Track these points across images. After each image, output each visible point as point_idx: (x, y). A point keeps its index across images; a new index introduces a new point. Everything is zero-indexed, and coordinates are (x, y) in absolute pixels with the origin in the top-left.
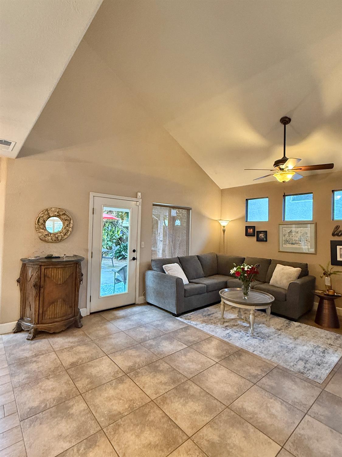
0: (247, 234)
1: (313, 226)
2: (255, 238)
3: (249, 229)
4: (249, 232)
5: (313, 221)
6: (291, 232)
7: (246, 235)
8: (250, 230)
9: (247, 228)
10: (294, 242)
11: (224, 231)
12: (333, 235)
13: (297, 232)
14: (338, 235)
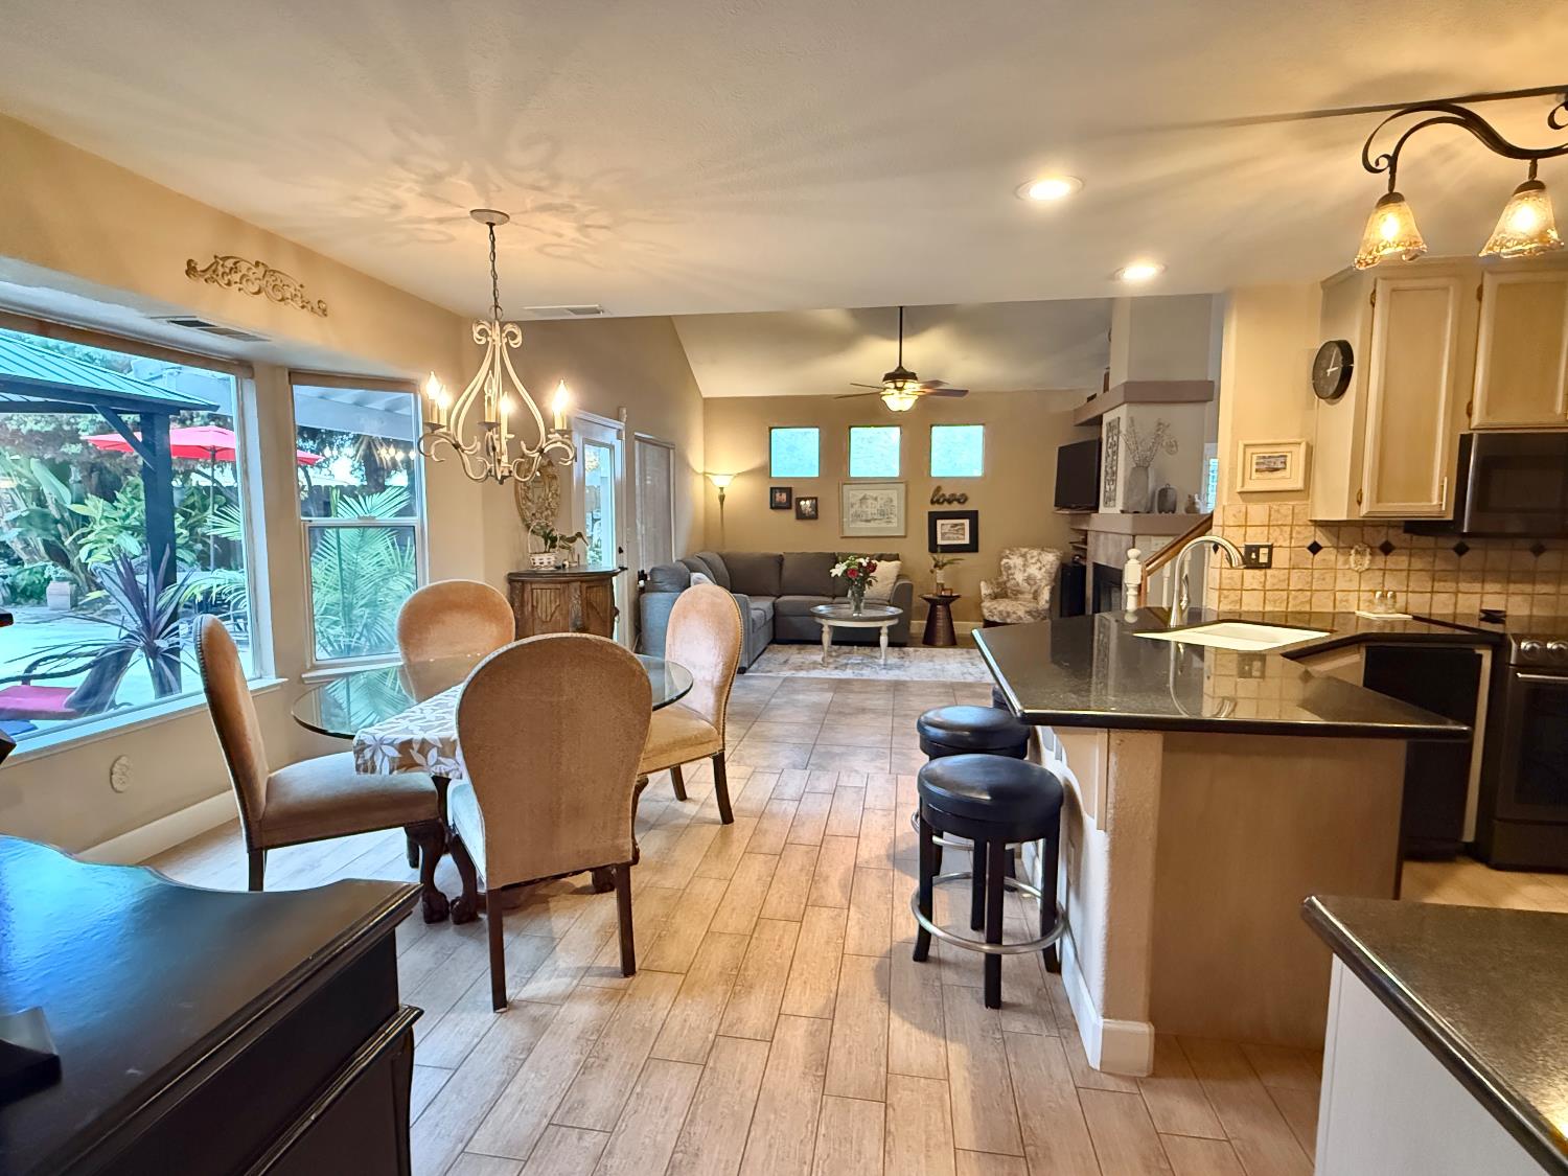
0: (775, 506)
1: (902, 486)
2: (792, 514)
3: (778, 495)
4: (777, 499)
5: (899, 478)
6: (864, 498)
7: (772, 508)
8: (781, 495)
9: (773, 491)
10: (870, 517)
11: (722, 498)
12: (932, 502)
13: (876, 499)
14: (938, 502)
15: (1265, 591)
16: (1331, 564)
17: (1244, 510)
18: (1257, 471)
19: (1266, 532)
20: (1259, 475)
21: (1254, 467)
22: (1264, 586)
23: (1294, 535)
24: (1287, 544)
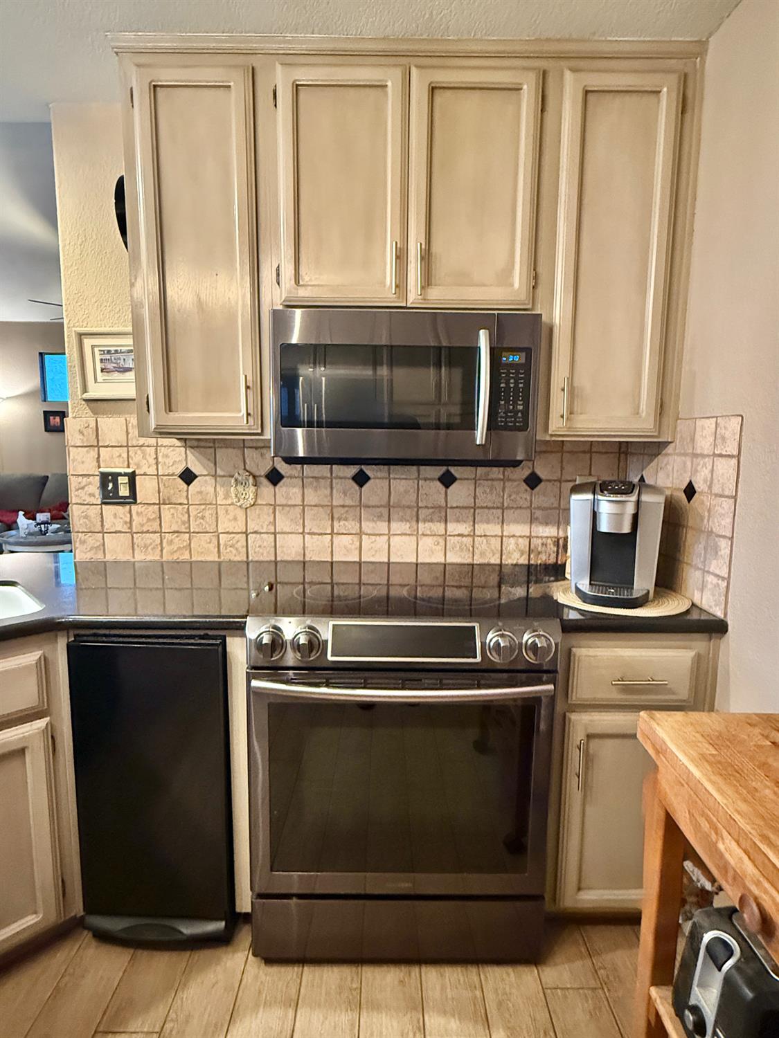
0: (48, 428)
3: (51, 418)
4: (52, 423)
7: (46, 430)
8: (54, 419)
9: (47, 414)
15: (132, 534)
16: (210, 498)
17: (93, 424)
18: (102, 370)
19: (125, 455)
20: (106, 376)
21: (99, 366)
22: (130, 528)
23: (160, 459)
24: (152, 471)
